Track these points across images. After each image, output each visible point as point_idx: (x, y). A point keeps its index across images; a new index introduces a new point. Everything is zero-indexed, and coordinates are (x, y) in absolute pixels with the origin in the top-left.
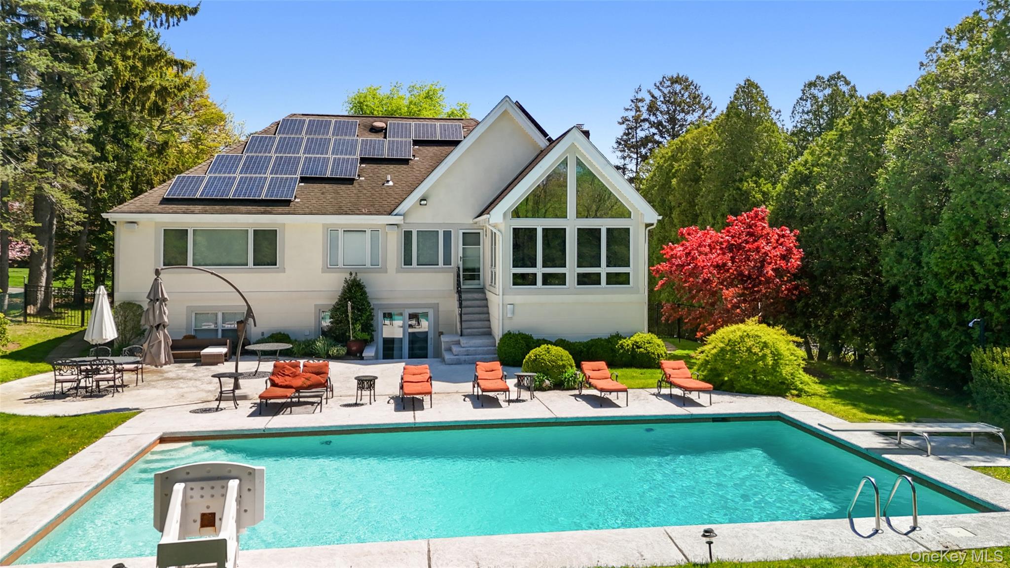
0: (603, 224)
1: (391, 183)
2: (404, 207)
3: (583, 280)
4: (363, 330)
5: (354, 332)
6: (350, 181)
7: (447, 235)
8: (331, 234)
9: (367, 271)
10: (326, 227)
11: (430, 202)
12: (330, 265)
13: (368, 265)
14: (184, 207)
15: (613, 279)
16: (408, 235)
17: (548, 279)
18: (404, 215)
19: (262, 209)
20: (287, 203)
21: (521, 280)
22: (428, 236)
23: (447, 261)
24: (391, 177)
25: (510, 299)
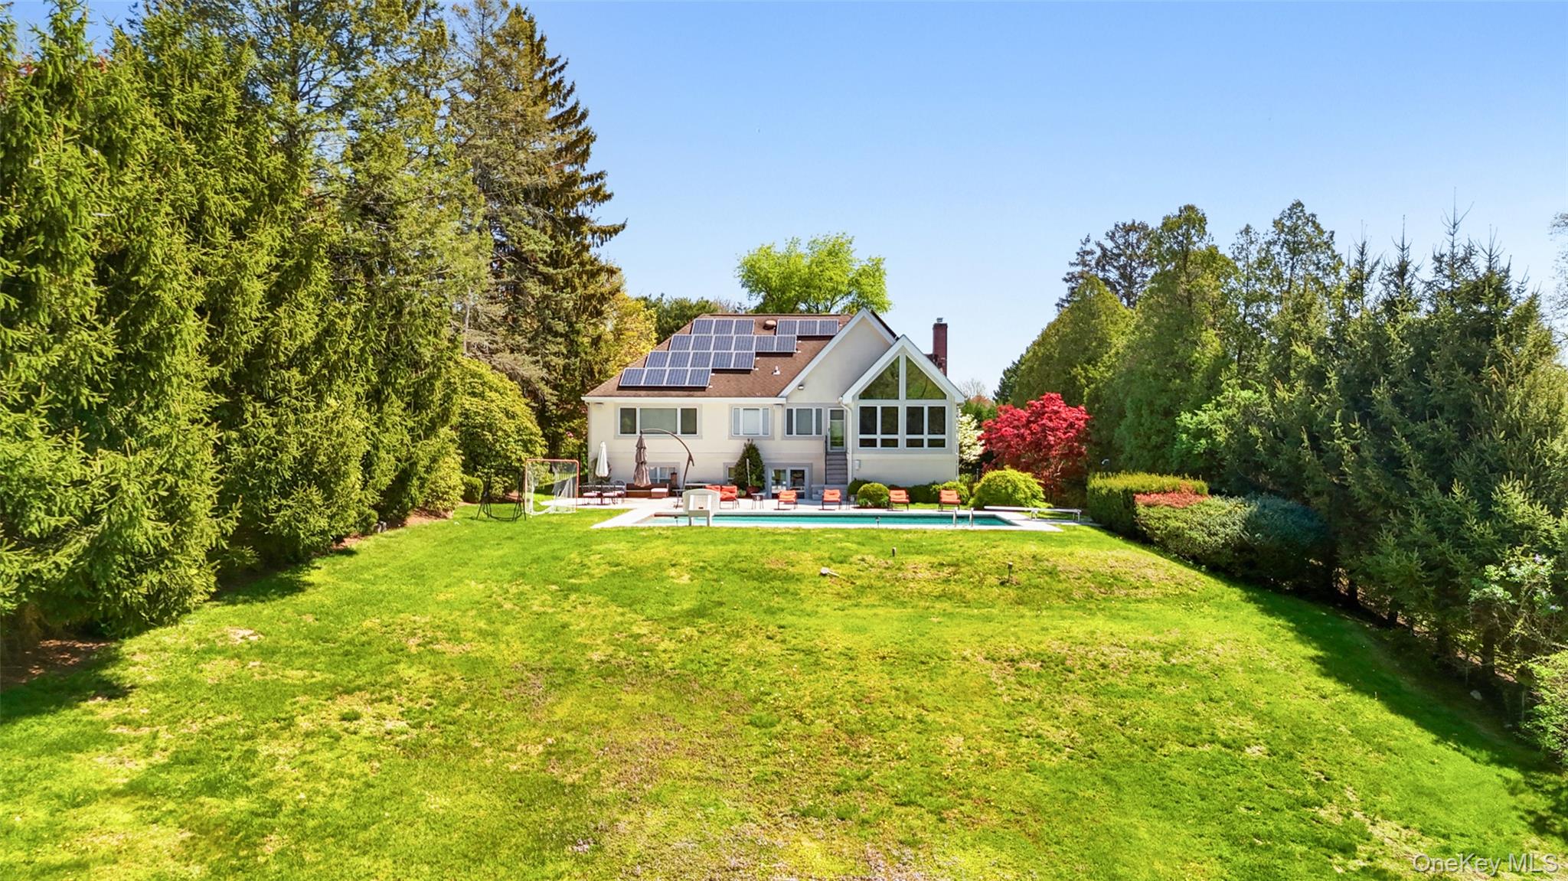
0: (926, 404)
1: (778, 373)
2: (786, 392)
3: (911, 443)
4: (757, 479)
5: (752, 480)
6: (748, 371)
7: (819, 412)
8: (735, 412)
9: (760, 438)
10: (731, 406)
11: (806, 387)
12: (734, 434)
13: (761, 434)
14: (634, 392)
15: (933, 443)
16: (790, 412)
17: (885, 443)
18: (787, 397)
19: (686, 393)
20: (704, 389)
21: (864, 443)
22: (804, 413)
23: (819, 432)
24: (778, 368)
25: (857, 456)
